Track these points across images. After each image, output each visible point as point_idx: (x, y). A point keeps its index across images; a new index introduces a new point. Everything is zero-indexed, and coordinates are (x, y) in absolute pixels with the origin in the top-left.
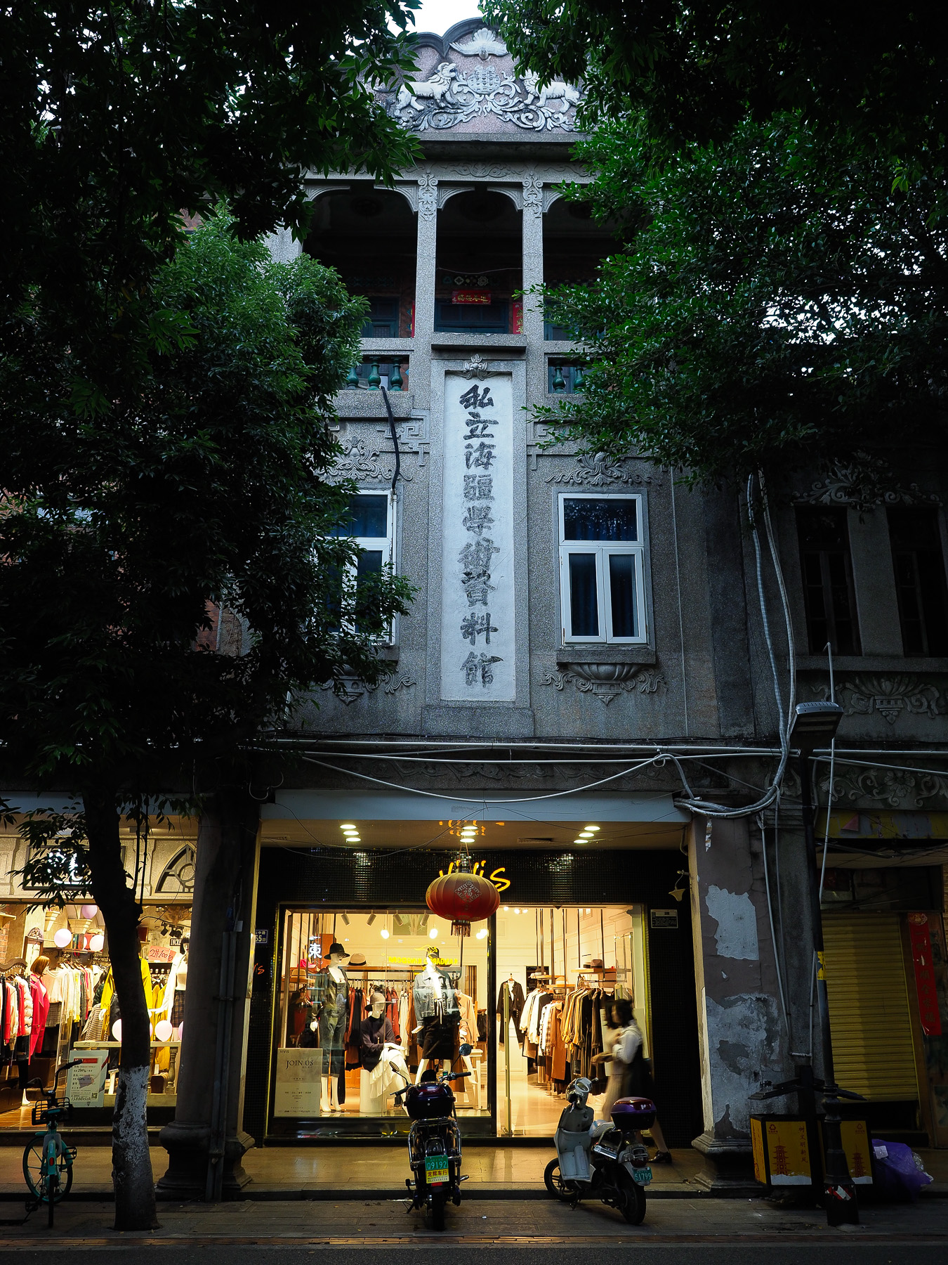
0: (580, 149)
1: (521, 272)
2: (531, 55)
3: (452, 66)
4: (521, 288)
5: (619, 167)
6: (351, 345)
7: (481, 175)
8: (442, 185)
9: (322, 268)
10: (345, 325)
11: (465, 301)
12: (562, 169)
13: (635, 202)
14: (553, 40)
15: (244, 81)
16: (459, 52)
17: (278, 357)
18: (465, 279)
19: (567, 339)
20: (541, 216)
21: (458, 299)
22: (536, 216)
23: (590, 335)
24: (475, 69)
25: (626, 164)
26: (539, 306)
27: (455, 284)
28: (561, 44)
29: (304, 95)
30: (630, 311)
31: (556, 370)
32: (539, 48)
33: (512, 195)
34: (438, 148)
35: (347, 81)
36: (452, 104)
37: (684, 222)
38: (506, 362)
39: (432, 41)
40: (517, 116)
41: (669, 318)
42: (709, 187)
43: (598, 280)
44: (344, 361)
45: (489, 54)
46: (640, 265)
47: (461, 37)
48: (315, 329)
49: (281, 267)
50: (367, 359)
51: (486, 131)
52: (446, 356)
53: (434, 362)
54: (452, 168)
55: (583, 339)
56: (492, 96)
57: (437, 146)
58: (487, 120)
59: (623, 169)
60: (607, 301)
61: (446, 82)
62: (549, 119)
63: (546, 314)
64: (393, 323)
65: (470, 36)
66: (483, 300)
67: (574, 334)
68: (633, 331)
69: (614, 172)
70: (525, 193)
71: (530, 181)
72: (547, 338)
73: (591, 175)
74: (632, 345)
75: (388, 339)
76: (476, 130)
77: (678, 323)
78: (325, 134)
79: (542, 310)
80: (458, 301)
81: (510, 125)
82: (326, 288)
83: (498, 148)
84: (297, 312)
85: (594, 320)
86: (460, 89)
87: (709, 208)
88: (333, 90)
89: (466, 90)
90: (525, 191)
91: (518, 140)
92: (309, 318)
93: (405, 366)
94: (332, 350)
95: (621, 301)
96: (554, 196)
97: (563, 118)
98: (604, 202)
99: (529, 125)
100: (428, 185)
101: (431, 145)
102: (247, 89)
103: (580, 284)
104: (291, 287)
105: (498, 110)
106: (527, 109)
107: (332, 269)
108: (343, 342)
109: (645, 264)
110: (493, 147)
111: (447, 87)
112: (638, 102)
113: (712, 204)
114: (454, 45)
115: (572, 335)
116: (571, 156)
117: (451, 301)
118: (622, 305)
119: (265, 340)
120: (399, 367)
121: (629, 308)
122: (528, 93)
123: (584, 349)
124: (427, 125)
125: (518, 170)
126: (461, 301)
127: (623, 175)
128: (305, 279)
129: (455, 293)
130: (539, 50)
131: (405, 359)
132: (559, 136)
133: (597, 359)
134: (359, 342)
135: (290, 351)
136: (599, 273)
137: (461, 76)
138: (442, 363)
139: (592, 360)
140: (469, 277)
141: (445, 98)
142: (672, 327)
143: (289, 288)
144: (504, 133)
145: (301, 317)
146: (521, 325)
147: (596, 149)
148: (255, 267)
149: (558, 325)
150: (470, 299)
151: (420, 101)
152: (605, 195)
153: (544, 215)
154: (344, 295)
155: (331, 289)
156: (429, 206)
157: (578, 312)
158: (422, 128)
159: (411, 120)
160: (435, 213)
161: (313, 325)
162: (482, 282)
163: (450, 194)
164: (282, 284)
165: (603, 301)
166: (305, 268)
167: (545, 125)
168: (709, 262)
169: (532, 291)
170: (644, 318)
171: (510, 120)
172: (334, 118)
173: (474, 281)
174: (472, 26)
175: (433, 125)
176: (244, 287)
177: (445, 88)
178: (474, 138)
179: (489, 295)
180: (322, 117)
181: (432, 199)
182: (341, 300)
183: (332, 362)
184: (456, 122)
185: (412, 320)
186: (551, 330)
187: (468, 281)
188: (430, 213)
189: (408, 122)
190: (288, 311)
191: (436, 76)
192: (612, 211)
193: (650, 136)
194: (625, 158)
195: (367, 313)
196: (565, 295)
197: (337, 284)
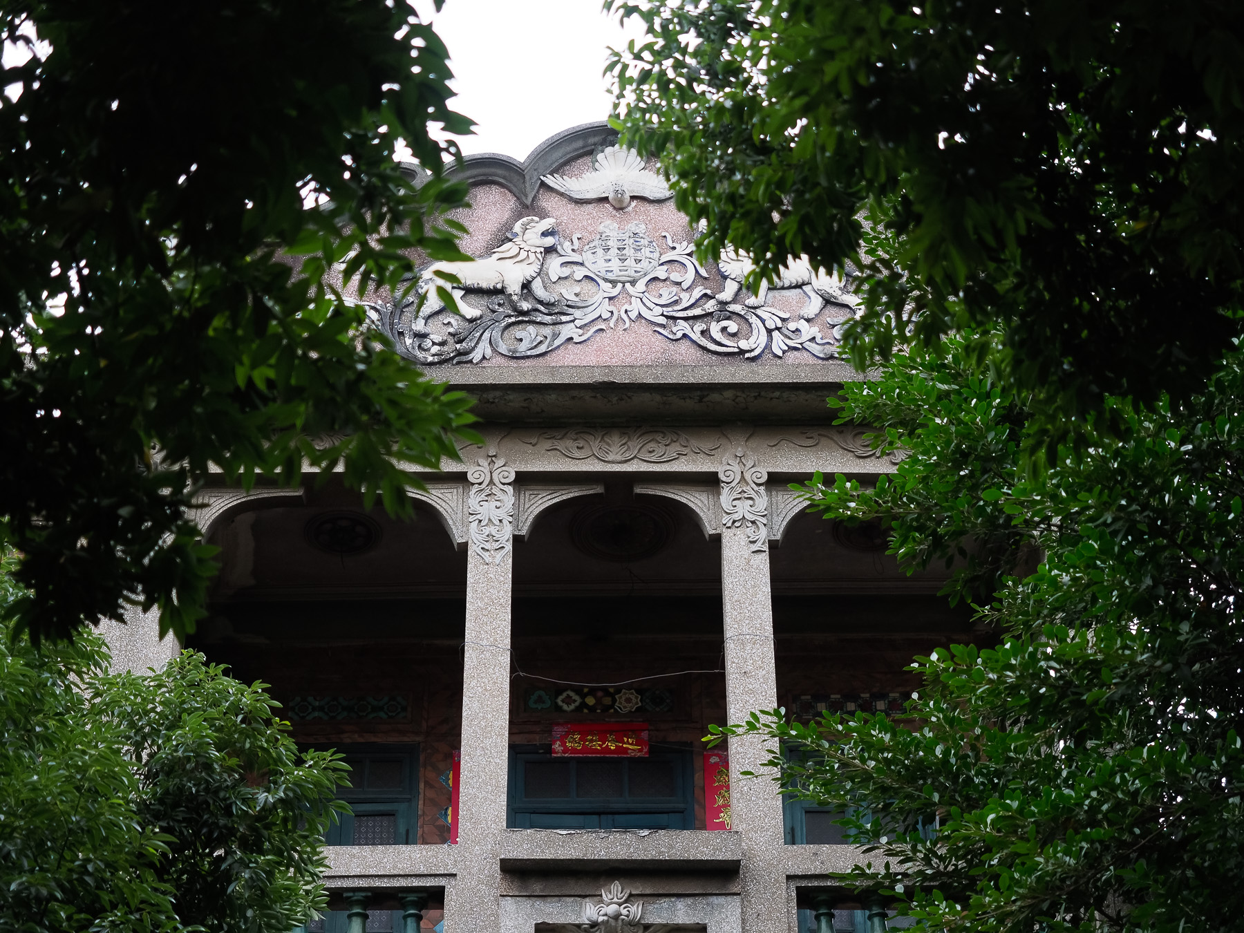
0: (856, 400)
1: (721, 678)
2: (733, 216)
3: (546, 224)
4: (722, 720)
5: (948, 443)
6: (298, 870)
7: (619, 458)
8: (524, 481)
9: (232, 685)
10: (285, 820)
11: (585, 750)
12: (810, 442)
13: (991, 521)
14: (781, 185)
15: (61, 284)
16: (562, 194)
17: (114, 906)
18: (583, 696)
19: (844, 839)
20: (766, 548)
21: (567, 745)
22: (755, 547)
23: (900, 828)
24: (601, 228)
25: (964, 437)
26: (771, 763)
27: (559, 709)
28: (800, 194)
29: (203, 317)
30: (998, 773)
31: (817, 918)
32: (750, 201)
33: (696, 500)
34: (516, 401)
35: (304, 285)
36: (548, 305)
37: (1112, 568)
38: (689, 901)
39: (500, 172)
40: (699, 327)
41: (1094, 794)
42: (1167, 486)
43: (915, 696)
44: (281, 909)
45: (633, 198)
46: (1012, 668)
47: (567, 163)
48: (210, 833)
49: (131, 683)
50: (339, 899)
51: (628, 361)
52: (537, 888)
53: (509, 904)
54: (548, 444)
55: (884, 840)
56: (641, 286)
57: (512, 396)
58: (629, 338)
59: (958, 446)
60: (939, 750)
61: (532, 256)
62: (776, 334)
63: (786, 781)
64: (401, 807)
65: (587, 160)
66: (630, 745)
67: (859, 827)
68: (1008, 824)
69: (938, 454)
70: (725, 498)
71: (737, 468)
72: (791, 837)
73: (883, 454)
74: (1007, 863)
75: (391, 848)
76: (605, 360)
77: (1118, 806)
78: (248, 396)
79: (776, 772)
80: (566, 750)
81: (684, 347)
82: (241, 732)
83: (658, 398)
84: (166, 792)
85: (909, 796)
86: (566, 271)
87: (1171, 537)
88: (270, 304)
89: (579, 273)
90: (725, 491)
91: (705, 380)
92: (196, 806)
93: (433, 913)
94: (251, 884)
95: (974, 748)
96: (792, 503)
97: (808, 331)
98: (917, 520)
99: (731, 345)
100: (491, 482)
101: (498, 394)
102: (71, 304)
103: (867, 707)
104: (155, 732)
105: (655, 315)
106: (723, 310)
107: (258, 686)
108: (280, 864)
109: (1024, 666)
110: (646, 397)
111: (535, 268)
112: (985, 312)
113: (1176, 528)
114: (550, 180)
115: (853, 832)
116: (834, 414)
117: (549, 749)
118: (977, 758)
119: (84, 866)
120: (419, 918)
121: (993, 766)
122: (725, 278)
123: (887, 866)
124: (489, 352)
125: (706, 445)
126: (574, 750)
127: (961, 457)
128: (190, 712)
129: (558, 731)
130: (749, 206)
131: (433, 898)
132: (803, 370)
133: (922, 890)
134: (320, 863)
135: (144, 891)
136: (918, 681)
137: (567, 244)
138: (527, 903)
139: (909, 893)
140: (592, 692)
141: (530, 291)
142: (1105, 815)
143: (149, 735)
144: (671, 365)
145: (176, 805)
146: (727, 806)
147: (892, 400)
148: (68, 688)
149: (821, 803)
150: (597, 745)
151: (472, 298)
152: (918, 504)
153: (773, 545)
154: (286, 748)
155: (253, 734)
156: (492, 530)
157: (867, 777)
158: (476, 356)
159: (451, 340)
160: (509, 547)
161: (205, 824)
162: (627, 702)
163: (541, 501)
164: (132, 725)
165: (930, 749)
166: (191, 685)
167: (768, 346)
168: (1182, 660)
169: (751, 726)
170: (1035, 790)
171: (685, 336)
172: (273, 361)
173: (607, 701)
174: (592, 140)
175: (503, 349)
176: (38, 736)
177: (529, 271)
178: (599, 377)
179: (645, 735)
180: (241, 363)
181: (502, 513)
182: (279, 760)
183: (249, 913)
184: (557, 343)
185: (452, 797)
186: (800, 816)
187: (590, 701)
188: (496, 545)
189: (443, 344)
190: (143, 791)
191: (509, 245)
192: (937, 541)
193: (1020, 384)
194: (960, 422)
195: (342, 792)
196: (835, 738)
197: (268, 723)
